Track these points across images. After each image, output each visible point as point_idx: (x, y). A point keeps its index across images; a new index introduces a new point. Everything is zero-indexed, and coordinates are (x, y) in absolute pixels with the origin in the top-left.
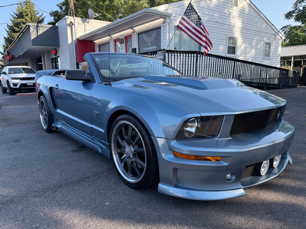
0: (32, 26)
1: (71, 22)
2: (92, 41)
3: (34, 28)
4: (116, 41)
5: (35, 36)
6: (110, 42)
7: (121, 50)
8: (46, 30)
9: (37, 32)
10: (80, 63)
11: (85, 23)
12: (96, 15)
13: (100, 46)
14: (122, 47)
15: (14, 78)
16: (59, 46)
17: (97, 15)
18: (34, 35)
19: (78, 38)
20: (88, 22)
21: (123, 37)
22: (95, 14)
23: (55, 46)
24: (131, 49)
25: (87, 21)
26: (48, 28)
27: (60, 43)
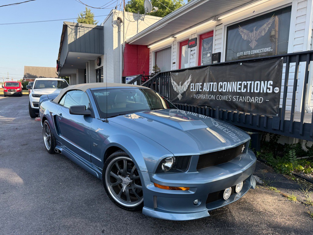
0: (70, 26)
1: (119, 18)
2: (147, 46)
3: (72, 29)
4: (182, 44)
5: (73, 40)
6: (172, 46)
7: (190, 57)
8: (88, 31)
9: (76, 35)
10: (126, 78)
11: (138, 21)
12: (154, 9)
13: (156, 53)
14: (192, 52)
15: (36, 95)
16: (103, 53)
17: (156, 9)
18: (72, 38)
19: (127, 42)
20: (143, 20)
21: (196, 36)
22: (153, 7)
23: (98, 53)
24: (209, 55)
25: (141, 18)
26: (91, 29)
27: (105, 49)
